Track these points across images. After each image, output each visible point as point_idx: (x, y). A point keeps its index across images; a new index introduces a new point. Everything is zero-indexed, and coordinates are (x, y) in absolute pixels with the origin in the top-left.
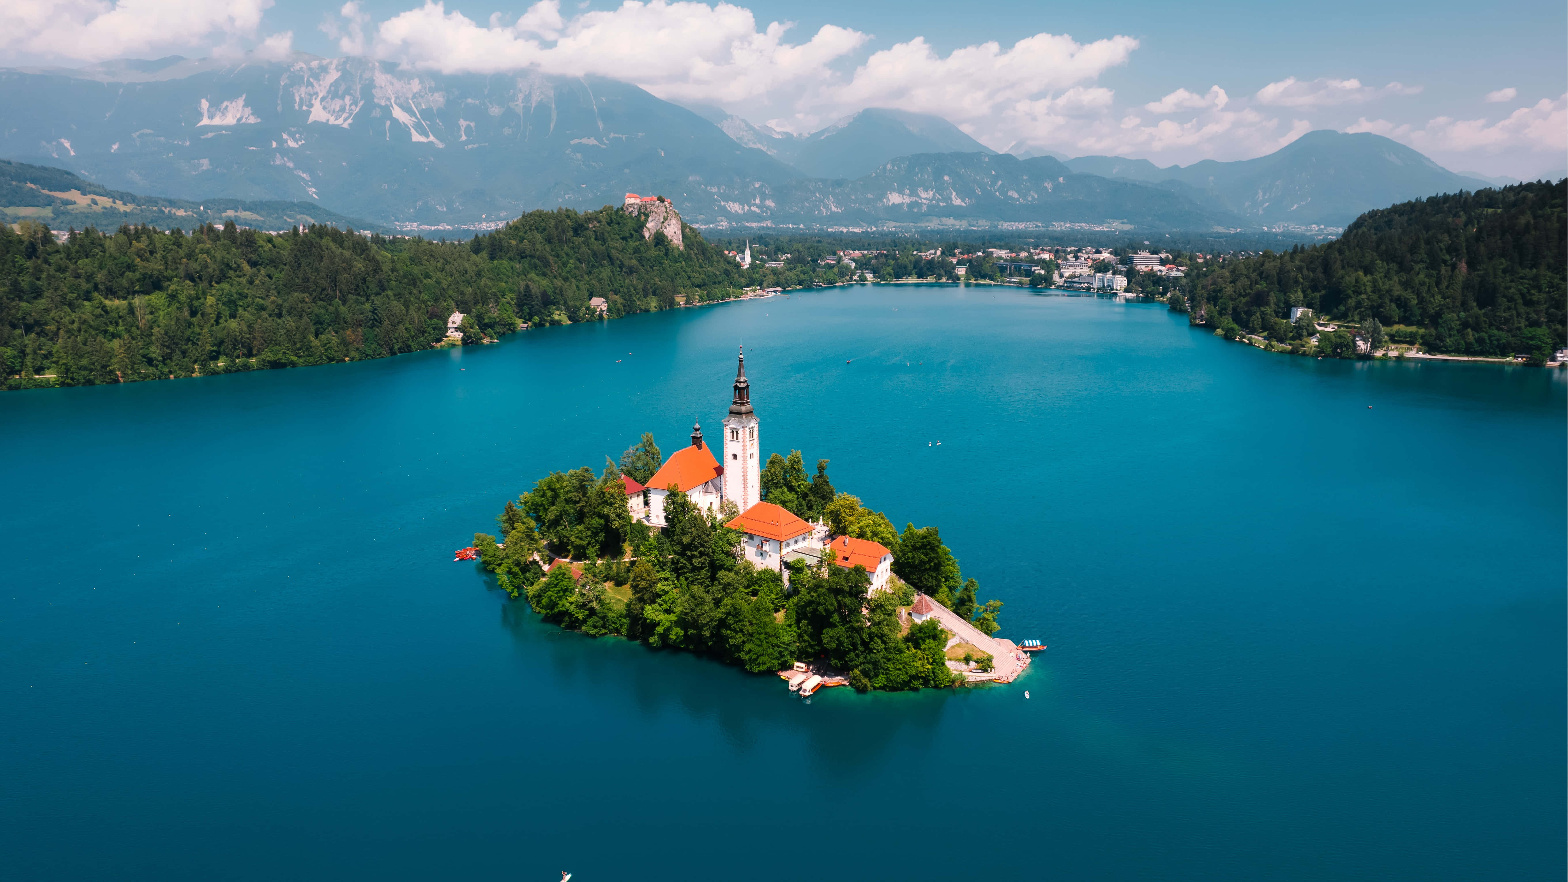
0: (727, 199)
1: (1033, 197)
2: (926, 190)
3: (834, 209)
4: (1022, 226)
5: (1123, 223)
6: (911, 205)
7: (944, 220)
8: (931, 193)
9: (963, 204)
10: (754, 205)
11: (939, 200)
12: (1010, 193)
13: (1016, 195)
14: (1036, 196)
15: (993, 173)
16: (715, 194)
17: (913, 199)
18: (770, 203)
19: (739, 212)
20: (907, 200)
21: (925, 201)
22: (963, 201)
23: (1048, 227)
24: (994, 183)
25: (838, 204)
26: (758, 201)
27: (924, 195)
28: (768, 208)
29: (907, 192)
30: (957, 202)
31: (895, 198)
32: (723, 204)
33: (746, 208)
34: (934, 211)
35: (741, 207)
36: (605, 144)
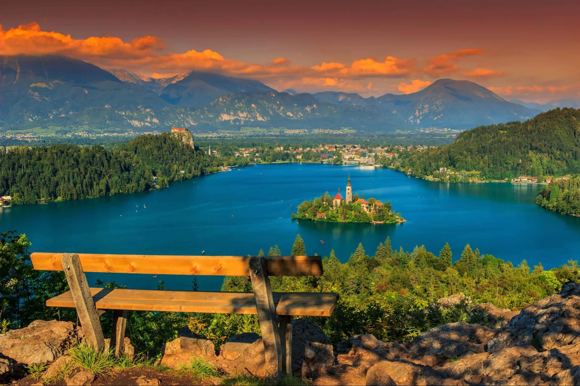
0: (132, 118)
1: (300, 116)
2: (242, 112)
3: (192, 124)
4: (297, 131)
5: (350, 129)
6: (235, 121)
7: (255, 129)
8: (245, 114)
9: (263, 120)
10: (147, 122)
11: (250, 118)
12: (288, 114)
13: (291, 115)
14: (302, 115)
15: (278, 102)
16: (124, 116)
17: (236, 117)
18: (155, 120)
19: (138, 126)
20: (232, 118)
21: (242, 119)
22: (263, 118)
23: (311, 132)
24: (279, 109)
25: (195, 120)
26: (149, 120)
27: (241, 115)
28: (155, 123)
29: (232, 113)
30: (260, 119)
31: (225, 117)
32: (129, 121)
33: (142, 123)
34: (247, 124)
35: (139, 123)
36: (52, 87)
